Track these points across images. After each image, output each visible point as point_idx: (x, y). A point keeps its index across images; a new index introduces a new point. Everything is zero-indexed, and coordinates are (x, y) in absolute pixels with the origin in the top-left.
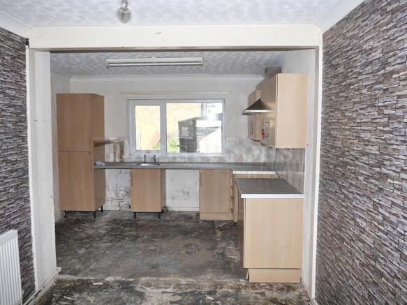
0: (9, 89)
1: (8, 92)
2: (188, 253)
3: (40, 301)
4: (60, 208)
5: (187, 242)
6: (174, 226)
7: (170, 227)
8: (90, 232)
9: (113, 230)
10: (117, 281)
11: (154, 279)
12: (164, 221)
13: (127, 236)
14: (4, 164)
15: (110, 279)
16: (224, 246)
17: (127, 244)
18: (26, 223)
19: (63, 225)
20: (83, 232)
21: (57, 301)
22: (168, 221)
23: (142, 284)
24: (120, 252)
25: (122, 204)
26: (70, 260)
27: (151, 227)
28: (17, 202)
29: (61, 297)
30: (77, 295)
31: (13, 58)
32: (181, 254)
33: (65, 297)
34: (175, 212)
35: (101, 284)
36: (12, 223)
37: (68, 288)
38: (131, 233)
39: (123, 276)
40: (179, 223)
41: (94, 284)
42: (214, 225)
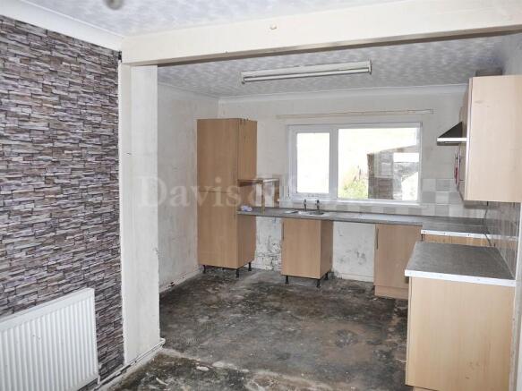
0: (92, 114)
1: (89, 118)
2: (339, 344)
3: (128, 378)
4: (199, 261)
5: (342, 327)
6: (334, 301)
7: (328, 301)
8: (224, 295)
9: (253, 296)
10: (226, 370)
11: (276, 375)
12: (324, 292)
13: (265, 308)
14: (83, 207)
15: (219, 365)
16: (396, 341)
17: (261, 319)
18: (112, 281)
19: (198, 283)
20: (215, 294)
21: (146, 383)
22: (328, 292)
23: (256, 380)
24: (248, 329)
25: (276, 262)
26: (186, 329)
27: (303, 298)
28: (101, 254)
29: (153, 378)
30: (171, 380)
31: (99, 77)
32: (328, 345)
33: (157, 379)
34: (344, 280)
35: (206, 369)
36: (92, 279)
37: (166, 367)
38: (272, 303)
39: (237, 364)
40: (342, 297)
41: (199, 368)
42: (394, 306)
